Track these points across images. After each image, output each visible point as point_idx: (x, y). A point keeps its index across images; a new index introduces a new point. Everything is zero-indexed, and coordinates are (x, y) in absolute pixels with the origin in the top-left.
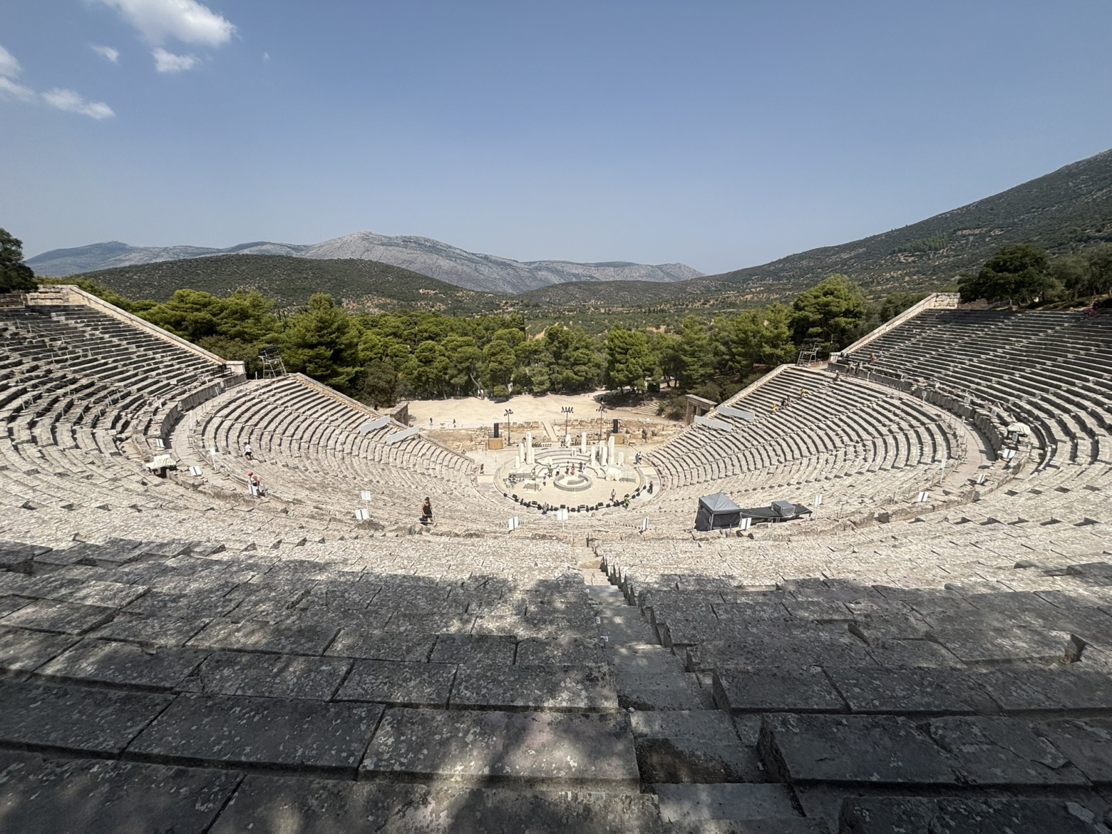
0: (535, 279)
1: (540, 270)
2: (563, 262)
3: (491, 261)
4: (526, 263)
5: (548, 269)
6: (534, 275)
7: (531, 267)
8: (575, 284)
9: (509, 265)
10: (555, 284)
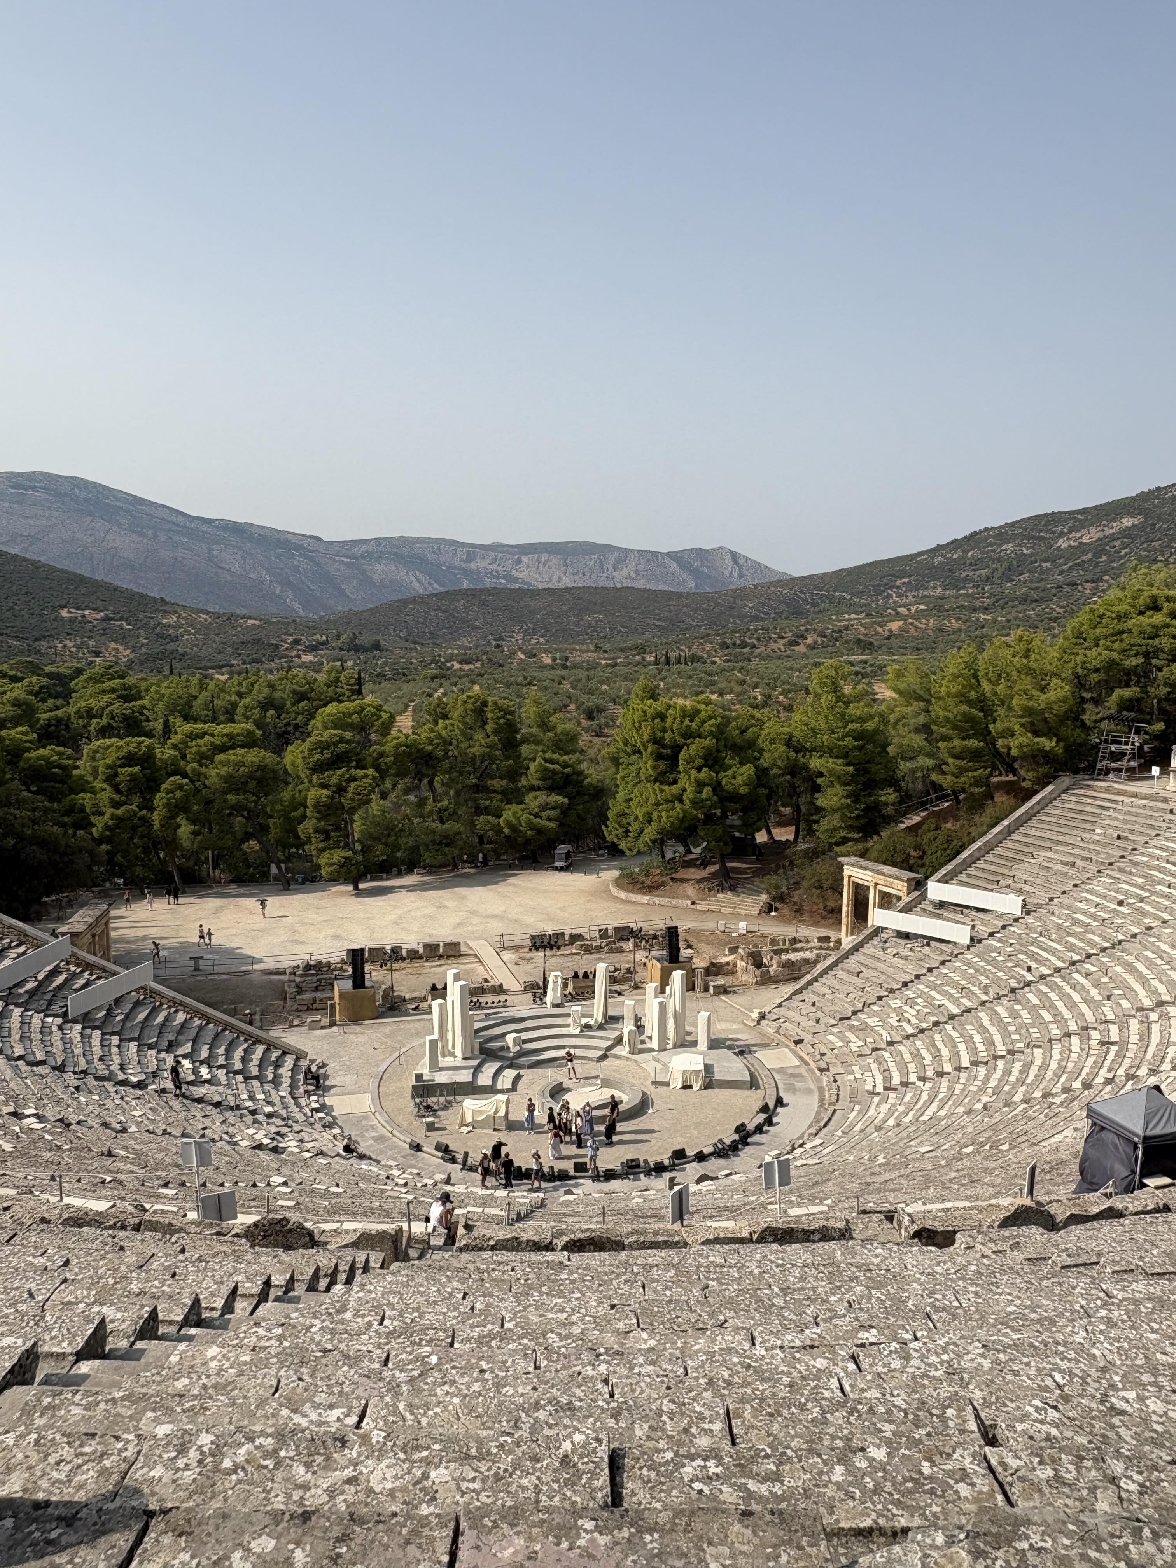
0: (367, 581)
1: (379, 559)
2: (436, 542)
3: (251, 538)
5: (399, 558)
6: (364, 572)
7: (355, 553)
8: (472, 595)
9: (299, 547)
10: (421, 597)
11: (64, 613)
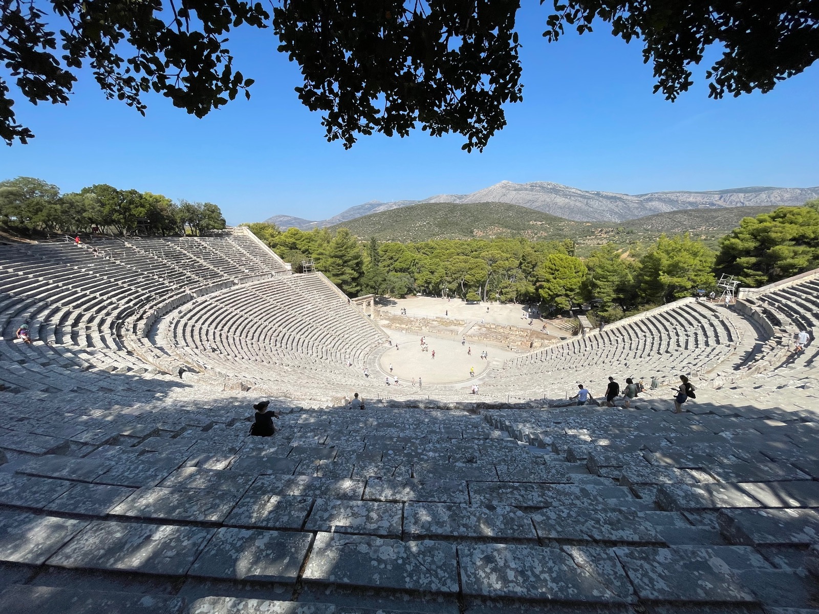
0: (645, 209)
1: (651, 200)
2: (679, 193)
3: (602, 196)
4: (637, 196)
5: (660, 199)
6: (643, 206)
7: (641, 199)
9: (620, 199)
10: (665, 212)
11: (531, 223)
